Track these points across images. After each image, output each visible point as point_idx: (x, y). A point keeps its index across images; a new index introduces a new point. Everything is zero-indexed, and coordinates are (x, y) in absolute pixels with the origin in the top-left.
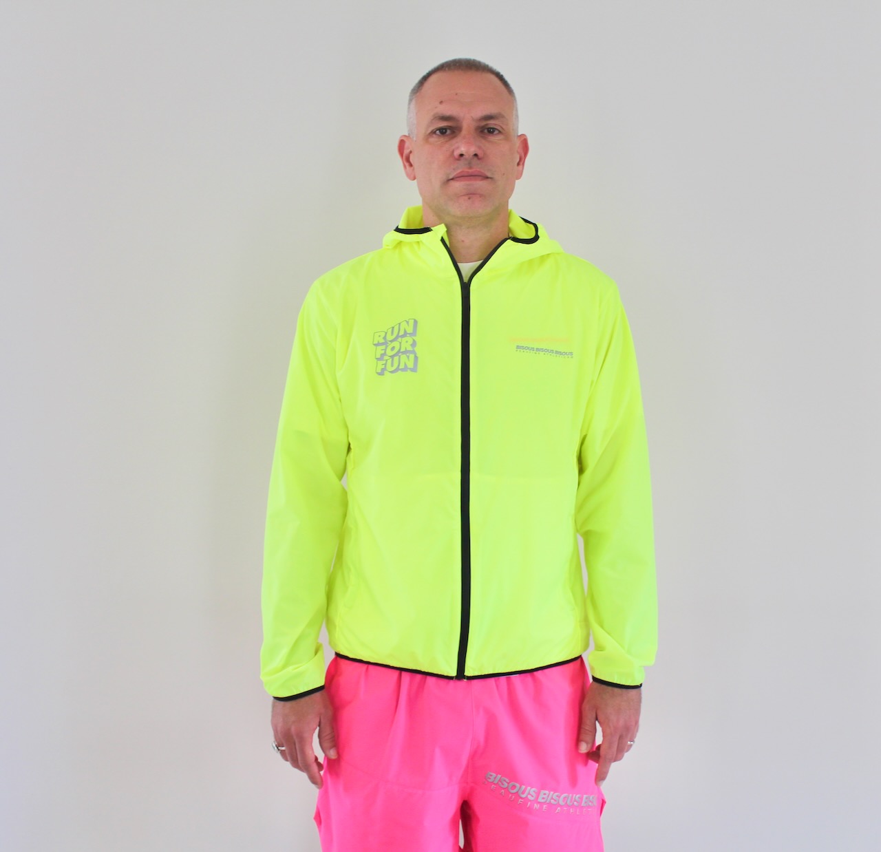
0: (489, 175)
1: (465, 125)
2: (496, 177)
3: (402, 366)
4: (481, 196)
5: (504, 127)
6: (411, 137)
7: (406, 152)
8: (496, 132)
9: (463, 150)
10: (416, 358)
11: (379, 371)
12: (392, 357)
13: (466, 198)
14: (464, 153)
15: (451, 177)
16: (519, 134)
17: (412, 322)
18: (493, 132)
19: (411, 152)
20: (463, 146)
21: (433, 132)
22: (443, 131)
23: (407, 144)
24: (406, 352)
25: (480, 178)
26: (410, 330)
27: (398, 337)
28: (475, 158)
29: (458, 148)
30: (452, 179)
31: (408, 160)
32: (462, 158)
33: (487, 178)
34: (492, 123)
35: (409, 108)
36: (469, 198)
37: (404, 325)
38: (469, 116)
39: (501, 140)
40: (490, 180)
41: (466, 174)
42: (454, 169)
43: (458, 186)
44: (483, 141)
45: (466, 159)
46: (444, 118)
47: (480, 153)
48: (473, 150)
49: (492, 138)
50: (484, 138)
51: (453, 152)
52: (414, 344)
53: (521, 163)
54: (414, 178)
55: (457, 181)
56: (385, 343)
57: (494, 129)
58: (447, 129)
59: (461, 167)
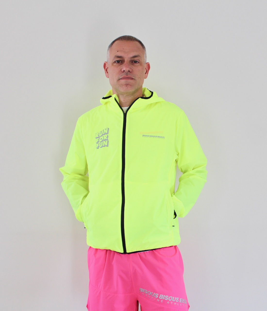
0: (134, 78)
1: (126, 60)
2: (136, 79)
3: (104, 145)
4: (130, 85)
5: (140, 60)
6: (108, 62)
7: (106, 67)
8: (137, 62)
9: (124, 69)
10: (108, 142)
11: (97, 147)
12: (101, 142)
13: (125, 86)
14: (125, 70)
15: (120, 78)
16: (147, 62)
17: (107, 129)
18: (136, 62)
19: (108, 68)
20: (124, 68)
21: (115, 62)
22: (118, 62)
23: (106, 65)
24: (105, 140)
25: (130, 79)
26: (106, 132)
27: (103, 134)
28: (129, 72)
29: (123, 68)
30: (121, 79)
31: (107, 70)
32: (124, 72)
33: (133, 79)
34: (136, 59)
35: (107, 52)
36: (126, 86)
37: (105, 131)
38: (127, 57)
39: (138, 65)
40: (134, 80)
41: (125, 77)
42: (121, 76)
43: (123, 81)
44: (132, 66)
45: (126, 72)
46: (118, 57)
47: (131, 71)
48: (128, 69)
49: (135, 64)
50: (133, 64)
51: (121, 69)
52: (108, 137)
53: (147, 73)
54: (108, 78)
55: (122, 79)
56: (99, 137)
57: (136, 61)
58: (120, 61)
59: (124, 75)
